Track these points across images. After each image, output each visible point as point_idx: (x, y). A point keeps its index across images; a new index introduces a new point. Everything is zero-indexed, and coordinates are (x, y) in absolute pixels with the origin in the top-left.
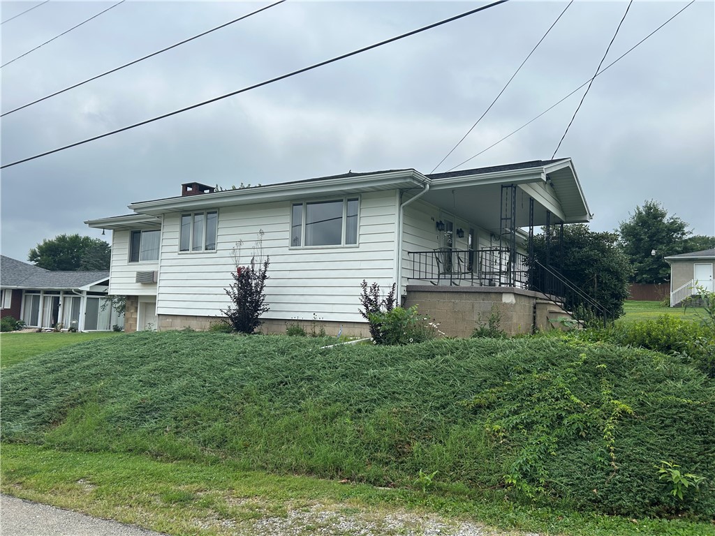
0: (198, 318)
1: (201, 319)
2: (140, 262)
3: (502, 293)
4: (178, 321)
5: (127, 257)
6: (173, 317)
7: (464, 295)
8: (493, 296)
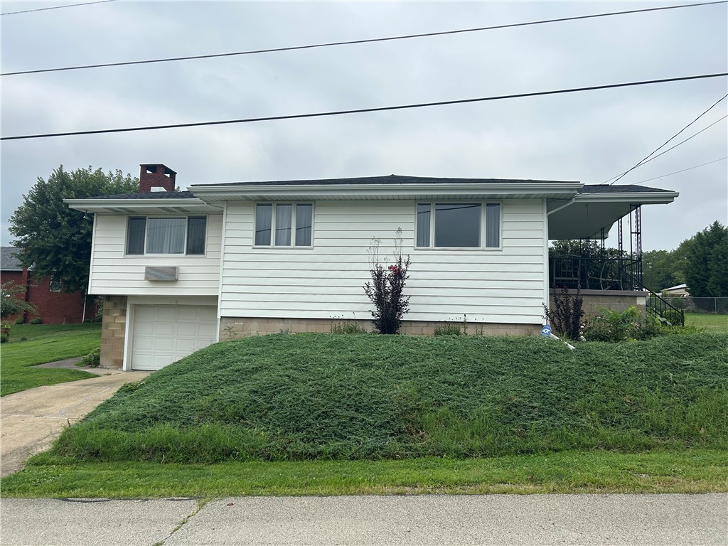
0: (285, 321)
1: (290, 322)
2: (146, 255)
3: (636, 296)
4: (255, 324)
5: (123, 248)
6: (245, 320)
7: (601, 298)
8: (628, 299)
